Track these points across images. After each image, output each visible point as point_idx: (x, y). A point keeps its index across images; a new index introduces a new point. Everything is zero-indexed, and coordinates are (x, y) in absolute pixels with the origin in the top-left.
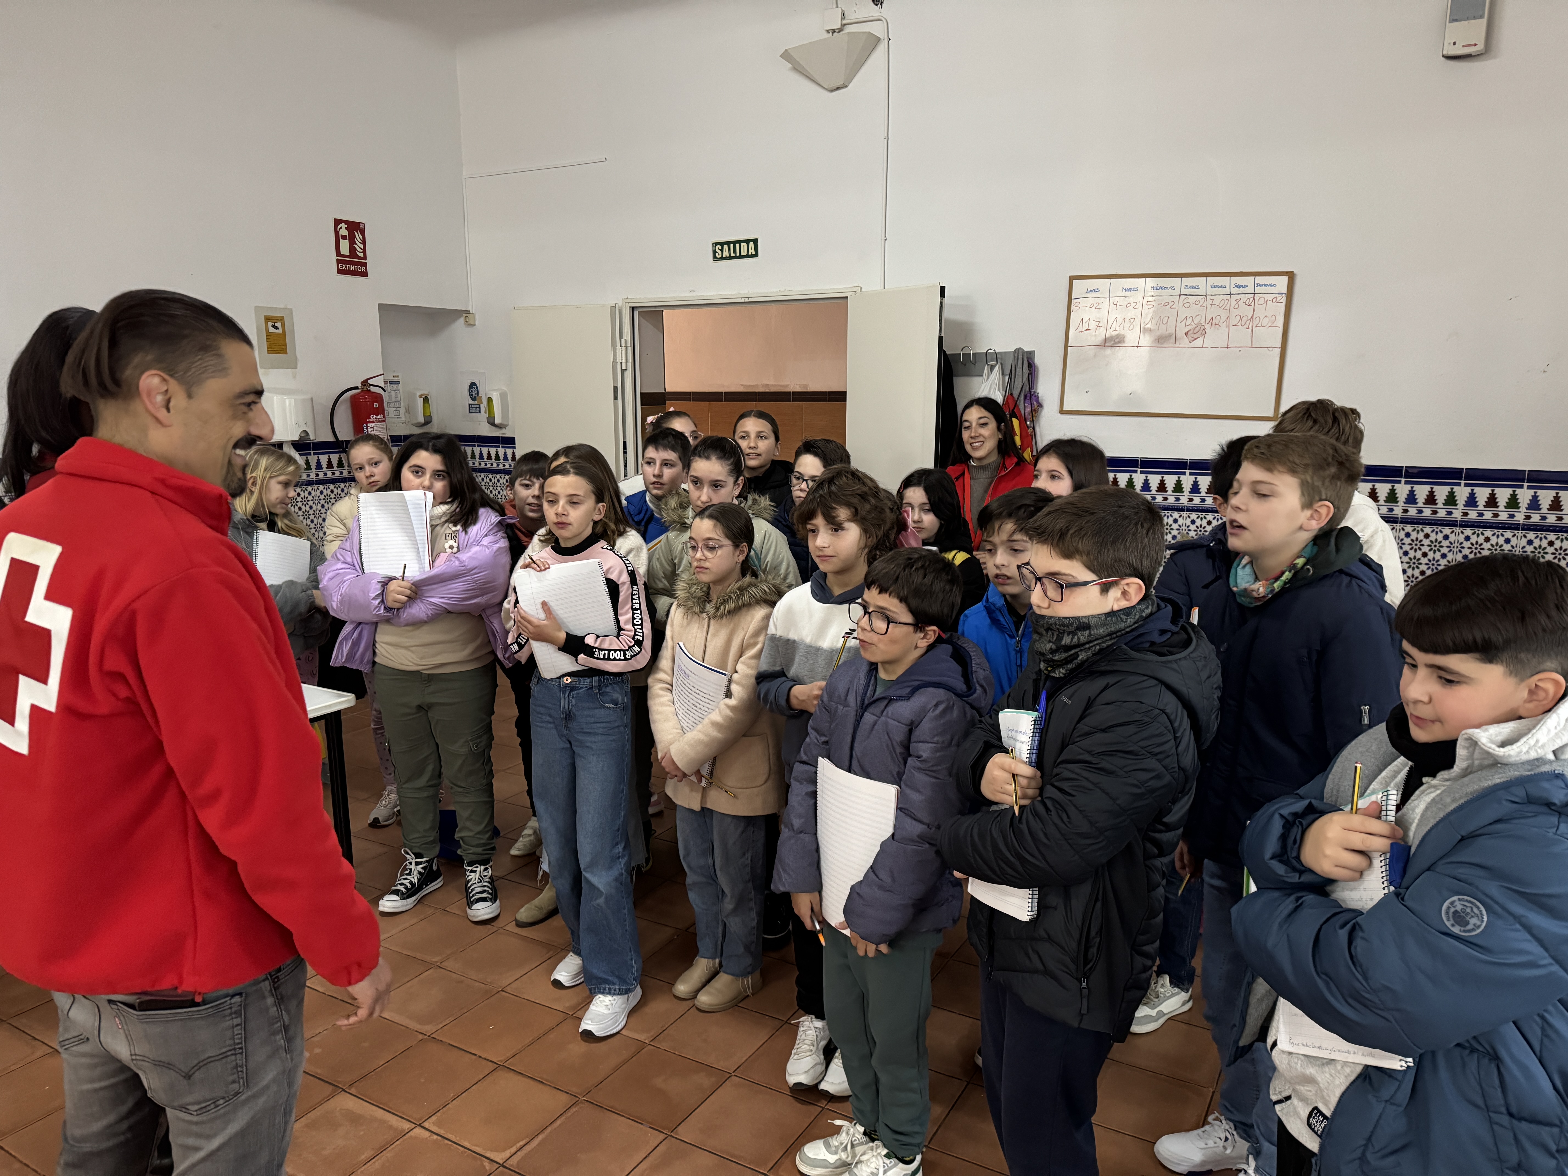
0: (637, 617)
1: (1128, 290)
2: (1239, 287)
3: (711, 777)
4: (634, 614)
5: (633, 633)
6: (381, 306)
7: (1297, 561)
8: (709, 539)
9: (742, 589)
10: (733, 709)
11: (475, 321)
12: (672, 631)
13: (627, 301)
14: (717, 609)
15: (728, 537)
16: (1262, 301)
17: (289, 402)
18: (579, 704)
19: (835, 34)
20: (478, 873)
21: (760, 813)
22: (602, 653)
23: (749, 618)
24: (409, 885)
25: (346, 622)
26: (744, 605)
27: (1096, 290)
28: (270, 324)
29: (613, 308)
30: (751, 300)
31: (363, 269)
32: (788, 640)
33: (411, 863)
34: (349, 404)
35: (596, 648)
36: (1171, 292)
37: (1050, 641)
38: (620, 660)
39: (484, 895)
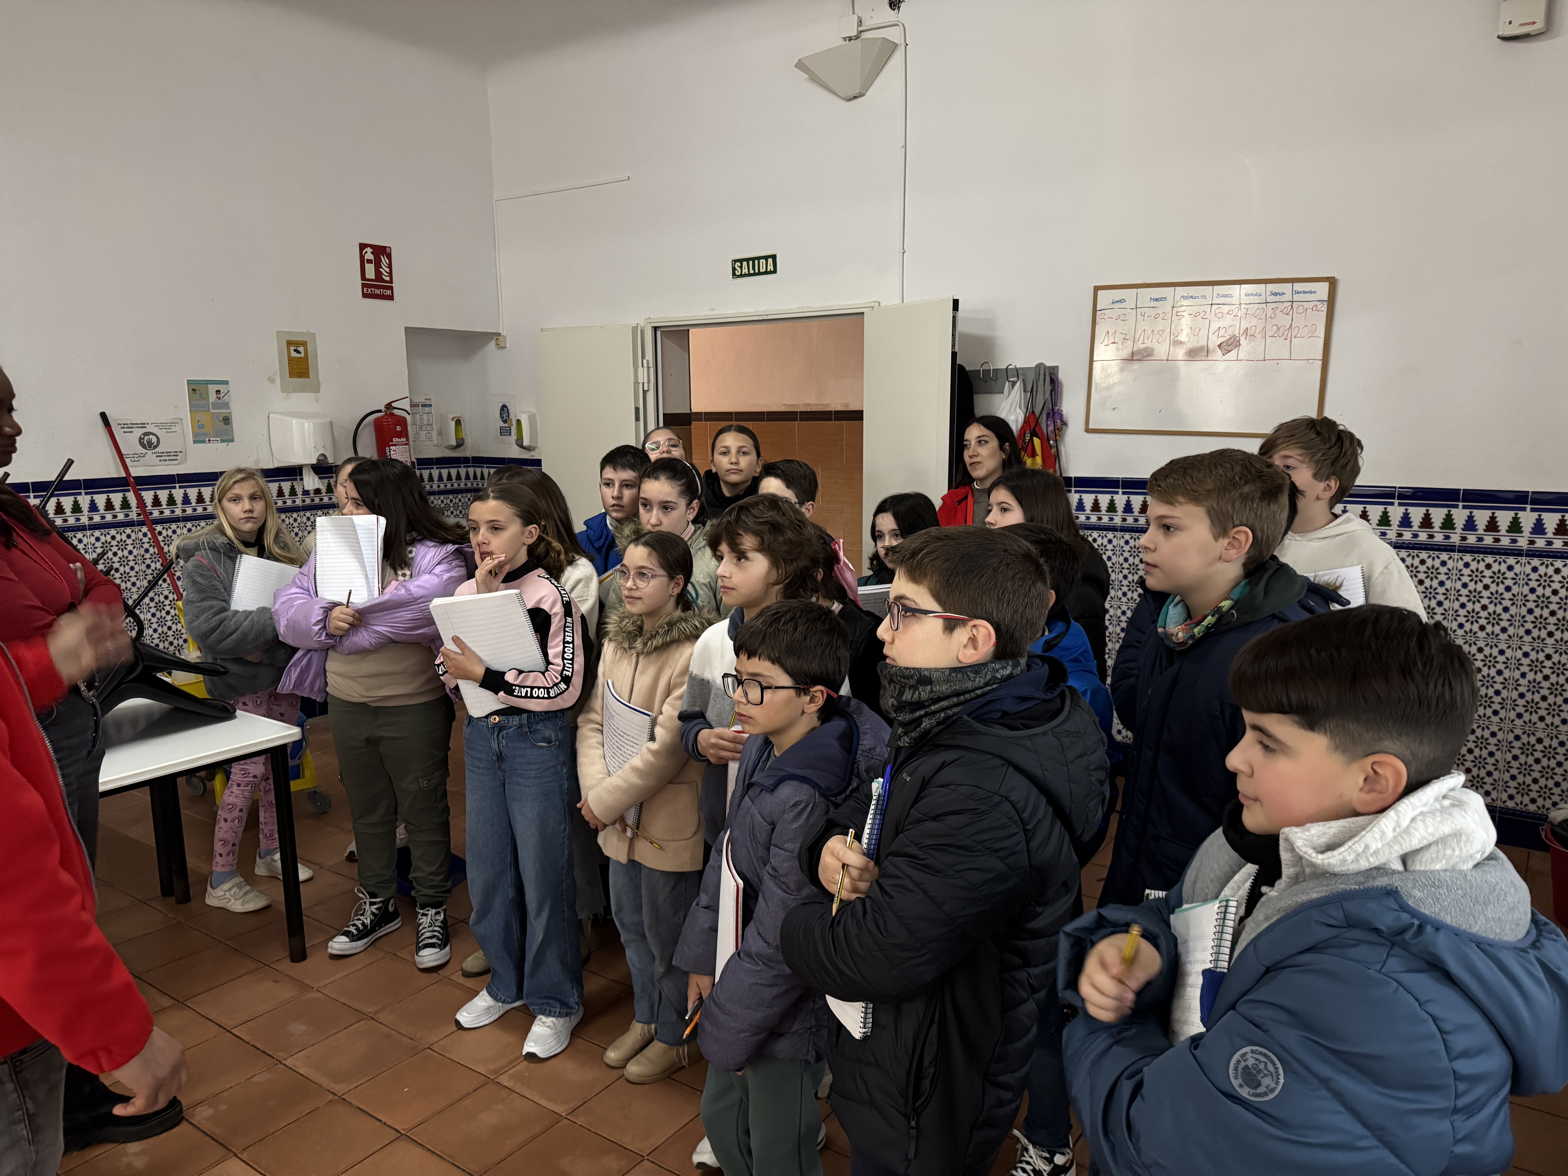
0: (569, 650)
1: (1157, 300)
2: (1275, 294)
3: (638, 828)
4: (564, 647)
5: (561, 668)
6: (407, 330)
7: (1222, 604)
8: (642, 567)
9: (671, 625)
10: (654, 753)
11: (505, 344)
12: (604, 667)
13: (650, 321)
14: (645, 644)
15: (662, 566)
16: (1301, 310)
17: (307, 425)
18: (510, 745)
19: (852, 41)
20: (429, 917)
21: (687, 869)
22: (524, 691)
23: (677, 656)
24: (360, 926)
25: (295, 650)
26: (673, 642)
27: (1121, 301)
28: (292, 348)
29: (635, 329)
30: (769, 317)
31: (389, 292)
32: (703, 680)
33: (365, 903)
34: (373, 428)
35: (516, 686)
36: (1203, 301)
37: (892, 697)
38: (543, 698)
39: (434, 940)
